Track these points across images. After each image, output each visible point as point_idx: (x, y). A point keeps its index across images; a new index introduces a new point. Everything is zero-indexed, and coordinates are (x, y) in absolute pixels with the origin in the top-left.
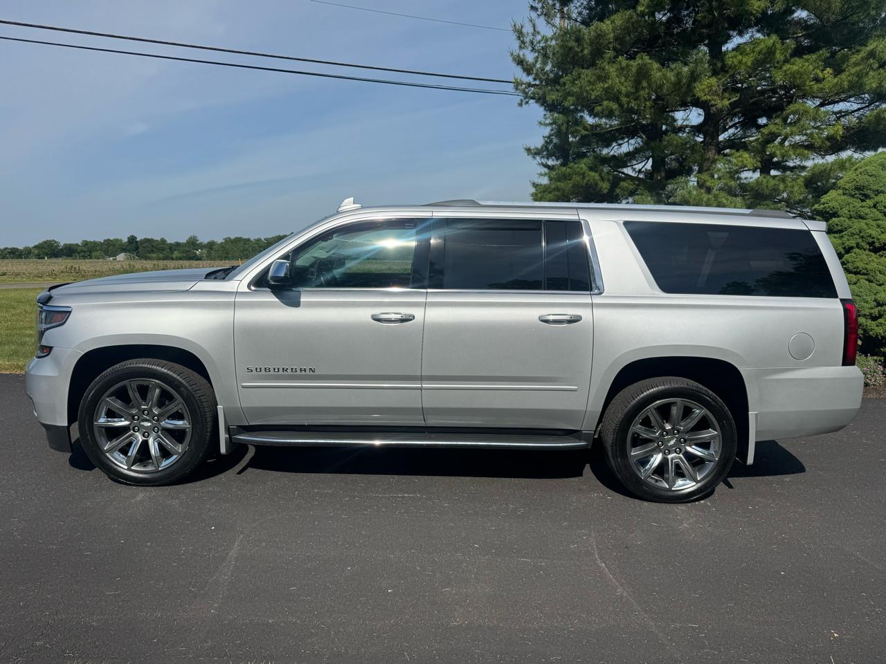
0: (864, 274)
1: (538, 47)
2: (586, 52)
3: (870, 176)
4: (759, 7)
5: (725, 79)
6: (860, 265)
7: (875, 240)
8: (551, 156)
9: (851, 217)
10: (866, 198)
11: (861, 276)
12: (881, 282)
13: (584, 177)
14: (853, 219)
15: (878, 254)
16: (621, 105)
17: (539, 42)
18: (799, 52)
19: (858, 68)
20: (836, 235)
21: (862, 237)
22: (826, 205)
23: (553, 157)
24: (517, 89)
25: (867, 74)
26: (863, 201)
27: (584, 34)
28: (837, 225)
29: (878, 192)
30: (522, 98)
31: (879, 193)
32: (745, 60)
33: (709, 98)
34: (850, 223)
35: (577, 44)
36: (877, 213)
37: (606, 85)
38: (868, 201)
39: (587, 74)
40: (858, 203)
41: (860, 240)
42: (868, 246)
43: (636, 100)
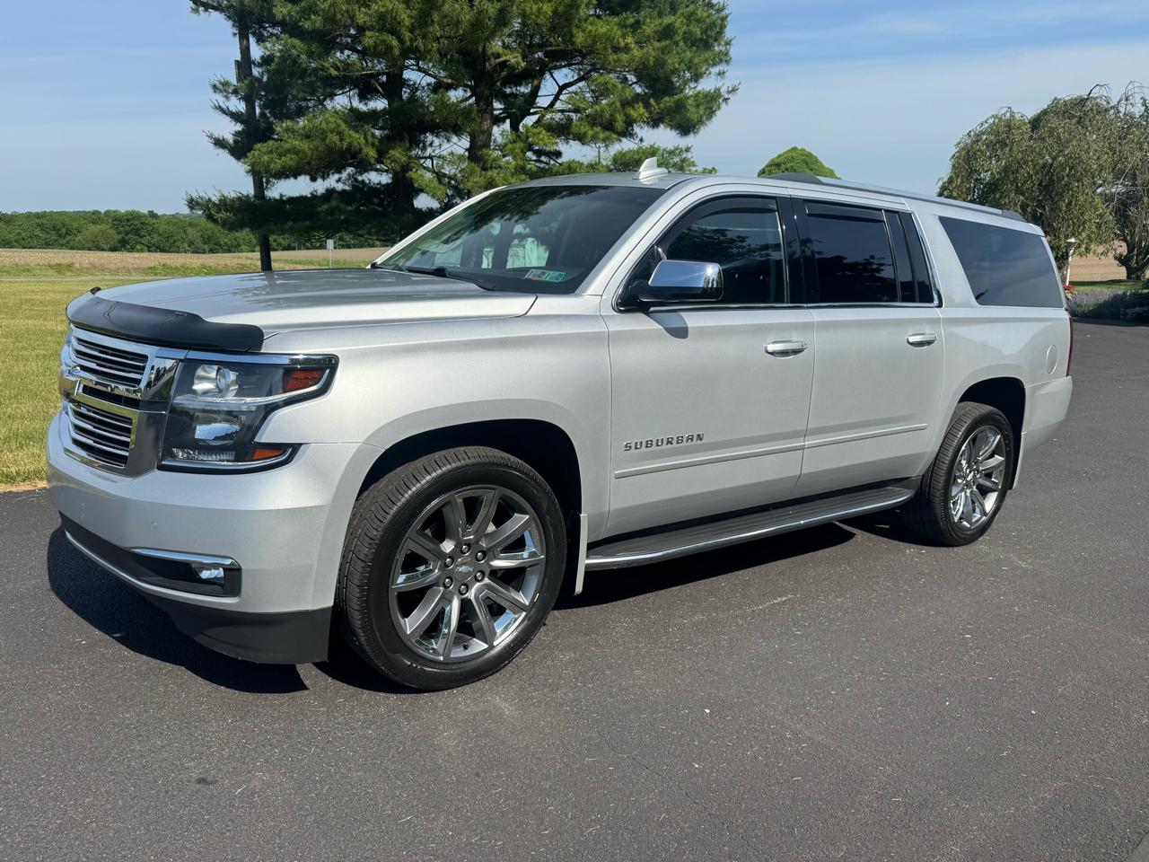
43: (423, 38)
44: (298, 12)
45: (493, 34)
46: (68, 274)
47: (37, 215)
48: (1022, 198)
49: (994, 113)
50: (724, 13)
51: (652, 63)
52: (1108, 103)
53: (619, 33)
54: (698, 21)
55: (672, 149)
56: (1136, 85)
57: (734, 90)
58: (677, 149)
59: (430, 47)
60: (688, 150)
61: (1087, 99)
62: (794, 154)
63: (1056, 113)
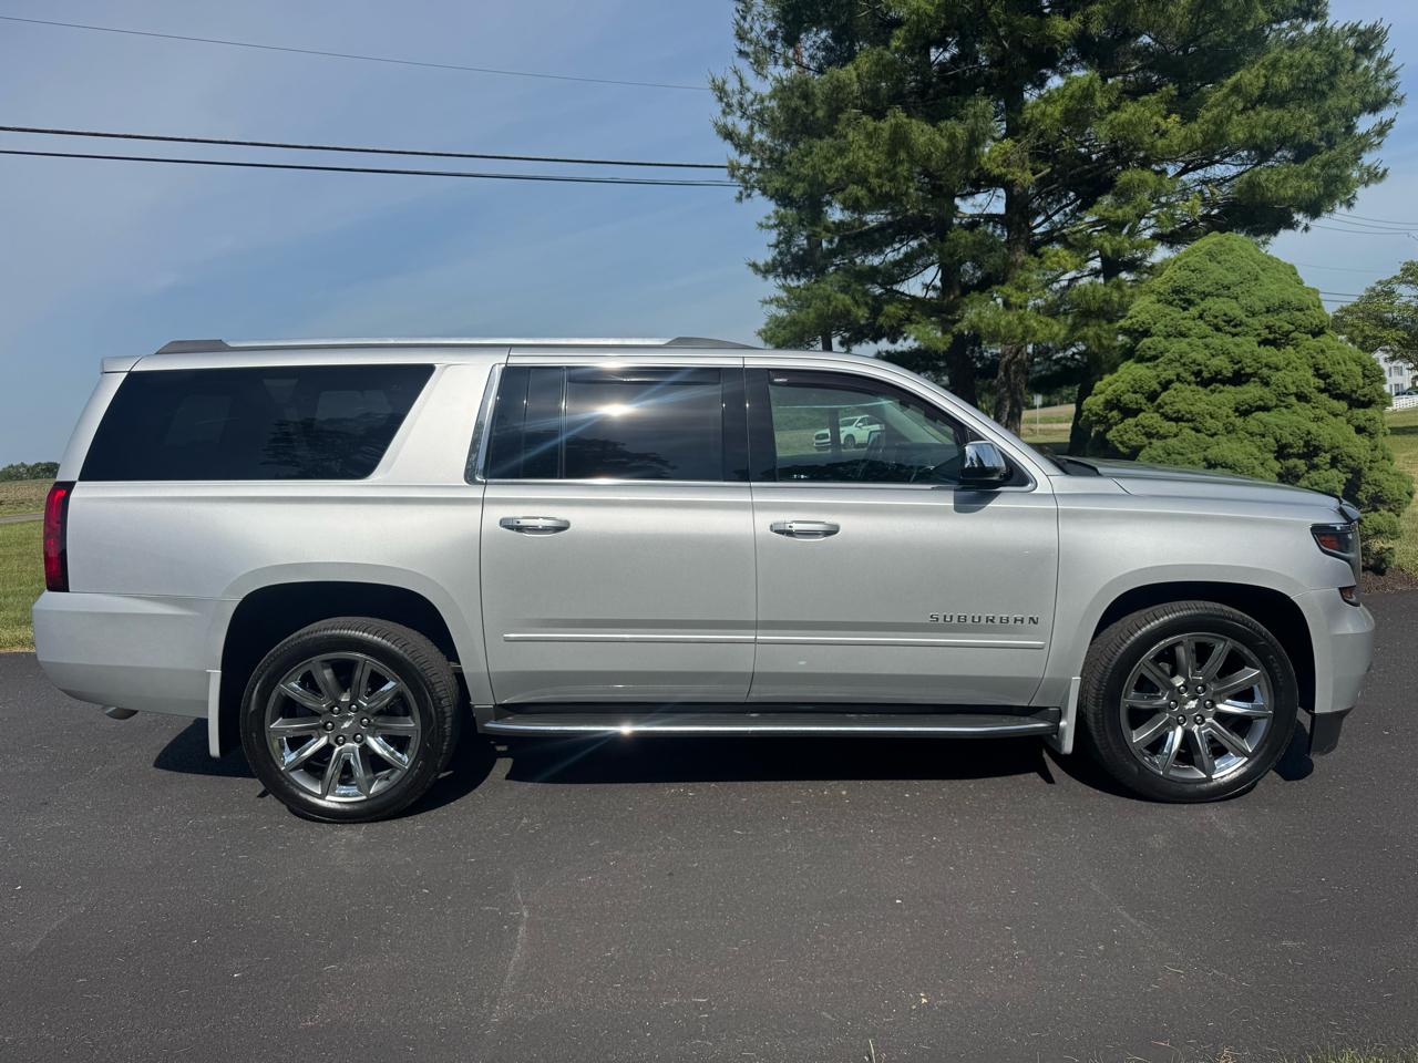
0: (1188, 421)
1: (750, 111)
2: (820, 114)
3: (1193, 271)
4: (1065, 30)
5: (1028, 141)
6: (1181, 406)
7: (1203, 368)
8: (790, 273)
9: (1170, 336)
10: (1190, 304)
11: (1183, 424)
12: (1213, 431)
13: (829, 302)
14: (1172, 338)
15: (1209, 388)
16: (871, 191)
17: (752, 104)
18: (1135, 93)
19: (1215, 111)
20: (1148, 364)
21: (1184, 364)
22: (1134, 320)
23: (793, 275)
24: (733, 176)
25: (1229, 118)
26: (1185, 309)
27: (814, 87)
28: (1149, 348)
29: (1204, 295)
30: (741, 189)
31: (1206, 296)
32: (1049, 110)
33: (1004, 170)
34: (1167, 344)
35: (804, 102)
36: (1204, 326)
37: (846, 161)
38: (1191, 309)
39: (823, 145)
40: (1176, 313)
41: (1181, 370)
42: (1192, 378)
51: (1199, 140)
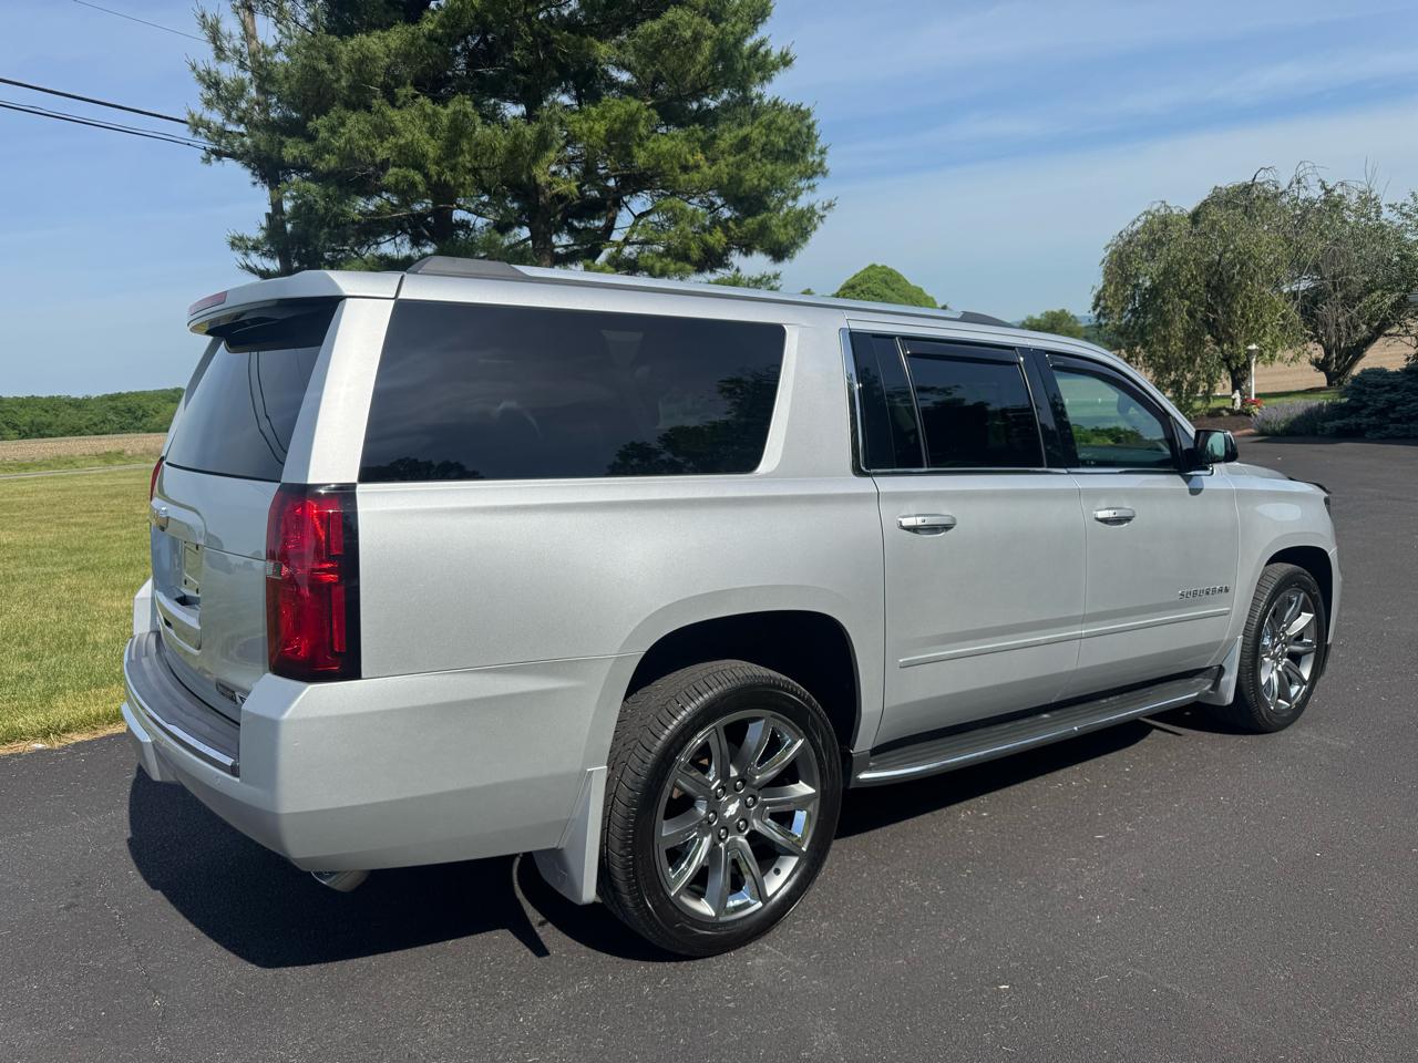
1: (252, 61)
2: (344, 82)
19: (738, 157)
25: (748, 165)
27: (339, 53)
33: (549, 179)
39: (357, 120)
43: (451, 171)
44: (310, 152)
45: (535, 159)
46: (118, 462)
47: (112, 398)
48: (1187, 303)
49: (1146, 209)
50: (810, 121)
51: (725, 181)
52: (1277, 188)
53: (686, 149)
54: (780, 130)
55: (759, 277)
56: (1308, 165)
57: (830, 206)
58: (764, 276)
59: (462, 180)
60: (776, 277)
61: (1252, 185)
62: (871, 273)
63: (1218, 204)
